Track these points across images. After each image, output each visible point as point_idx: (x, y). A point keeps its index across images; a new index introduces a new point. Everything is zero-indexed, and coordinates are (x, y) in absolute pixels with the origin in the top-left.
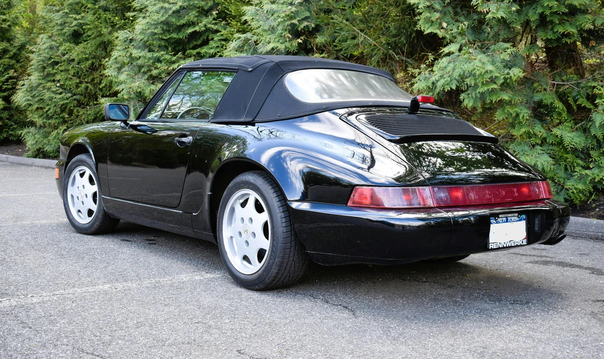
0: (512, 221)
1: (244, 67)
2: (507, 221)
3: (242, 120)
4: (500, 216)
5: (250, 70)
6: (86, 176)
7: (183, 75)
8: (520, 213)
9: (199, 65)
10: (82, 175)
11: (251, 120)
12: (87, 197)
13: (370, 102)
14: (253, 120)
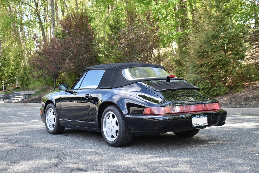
0: (201, 117)
1: (108, 68)
2: (199, 117)
3: (108, 87)
4: (196, 115)
5: (110, 69)
6: (52, 112)
7: (87, 72)
8: (204, 114)
9: (92, 68)
10: (50, 111)
11: (111, 87)
12: (52, 120)
13: (152, 78)
14: (112, 87)
